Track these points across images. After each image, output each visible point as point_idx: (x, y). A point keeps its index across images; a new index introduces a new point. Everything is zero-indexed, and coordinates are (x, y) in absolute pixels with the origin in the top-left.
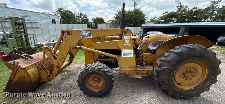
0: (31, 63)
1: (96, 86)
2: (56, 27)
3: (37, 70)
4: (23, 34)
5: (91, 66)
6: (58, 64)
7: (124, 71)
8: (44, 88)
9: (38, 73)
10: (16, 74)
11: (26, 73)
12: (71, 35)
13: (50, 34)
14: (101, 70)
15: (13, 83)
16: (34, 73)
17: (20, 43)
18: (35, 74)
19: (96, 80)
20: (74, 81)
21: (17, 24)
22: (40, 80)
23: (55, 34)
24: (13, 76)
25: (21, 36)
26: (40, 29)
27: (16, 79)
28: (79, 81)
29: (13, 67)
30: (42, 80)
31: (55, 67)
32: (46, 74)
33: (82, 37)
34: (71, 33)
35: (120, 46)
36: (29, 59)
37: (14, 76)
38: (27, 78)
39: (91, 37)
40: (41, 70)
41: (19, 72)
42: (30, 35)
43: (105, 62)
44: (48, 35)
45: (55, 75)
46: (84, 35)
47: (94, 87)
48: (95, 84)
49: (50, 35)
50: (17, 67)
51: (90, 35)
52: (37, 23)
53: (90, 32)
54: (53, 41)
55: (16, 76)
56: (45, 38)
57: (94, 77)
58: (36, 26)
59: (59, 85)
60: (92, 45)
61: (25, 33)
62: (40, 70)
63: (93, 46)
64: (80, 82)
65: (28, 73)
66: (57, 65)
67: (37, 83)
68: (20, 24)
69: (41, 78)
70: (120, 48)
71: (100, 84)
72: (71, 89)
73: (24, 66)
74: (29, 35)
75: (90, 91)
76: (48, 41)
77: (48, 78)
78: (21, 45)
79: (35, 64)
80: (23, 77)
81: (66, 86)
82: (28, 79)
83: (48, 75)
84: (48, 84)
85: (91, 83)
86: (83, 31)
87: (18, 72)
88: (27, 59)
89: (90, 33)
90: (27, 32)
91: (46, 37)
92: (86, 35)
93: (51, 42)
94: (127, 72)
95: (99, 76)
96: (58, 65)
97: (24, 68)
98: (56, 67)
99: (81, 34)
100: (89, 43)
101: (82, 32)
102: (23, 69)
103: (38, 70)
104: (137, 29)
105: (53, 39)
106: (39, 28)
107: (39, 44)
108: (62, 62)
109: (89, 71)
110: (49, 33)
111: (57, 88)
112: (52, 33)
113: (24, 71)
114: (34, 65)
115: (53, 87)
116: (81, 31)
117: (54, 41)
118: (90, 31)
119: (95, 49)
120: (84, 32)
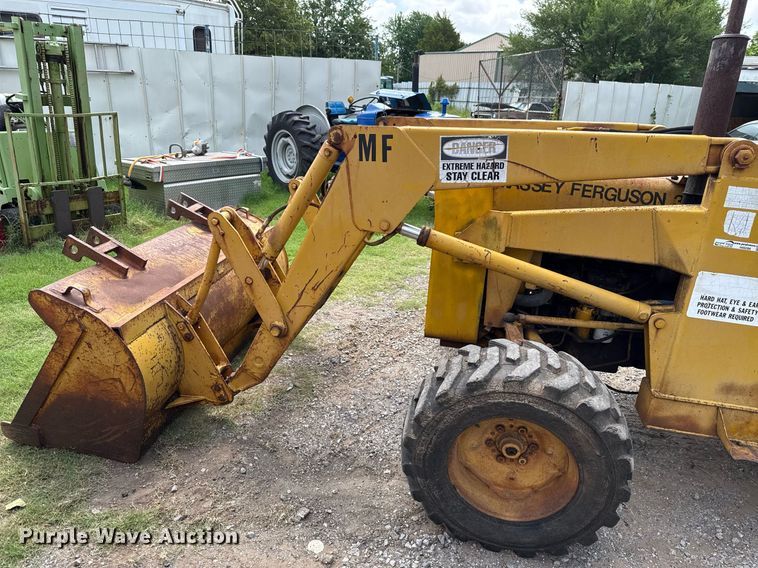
0: (141, 299)
1: (500, 479)
2: (216, 73)
3: (168, 341)
4: (68, 110)
5: (498, 367)
6: (286, 317)
7: (683, 411)
8: (193, 442)
9: (173, 356)
10: (74, 358)
11: (123, 358)
12: (385, 159)
13: (181, 110)
14: (568, 404)
15: (52, 398)
16: (159, 356)
17: (53, 160)
18: (162, 362)
19: (512, 451)
20: (349, 418)
21: (49, 58)
22: (177, 394)
23: (206, 107)
24: (57, 365)
25: (60, 123)
26: (136, 82)
27: (67, 383)
28: (417, 442)
29: (62, 315)
30: (188, 393)
31: (266, 334)
32: (209, 363)
33: (443, 174)
34: (386, 148)
35: (684, 250)
36: (130, 275)
37: (65, 366)
38: (128, 382)
39: (503, 179)
40: (188, 338)
41: (90, 347)
42: (100, 116)
43: (547, 331)
44: (174, 113)
45: (257, 373)
46: (458, 166)
47: (487, 485)
48: (498, 471)
49: (182, 115)
50: (85, 321)
51: (494, 166)
52: (122, 49)
53: (499, 148)
54: (199, 150)
55: (74, 367)
56: (156, 129)
57: (500, 427)
58: (120, 62)
59: (269, 432)
60: (491, 223)
61: (78, 108)
62: (182, 338)
63: (498, 229)
64: (420, 449)
65: (132, 358)
66: (280, 324)
67: (163, 408)
68: (60, 60)
69: (184, 386)
70: (679, 261)
71: (532, 475)
72: (338, 466)
73: (114, 318)
74: (95, 121)
75: (468, 509)
76: (176, 150)
77: (216, 388)
78: (53, 168)
79: (162, 303)
80: (106, 376)
81: (311, 446)
82: (128, 388)
83: (219, 368)
84: (214, 419)
85: (473, 459)
86: (458, 142)
87: (84, 344)
88: (124, 273)
89: (498, 157)
90: (88, 99)
91: (164, 122)
92: (470, 166)
93: (191, 160)
94: (704, 419)
95: (532, 427)
96: (285, 323)
97: (117, 330)
98: (276, 333)
99: (445, 157)
100: (469, 211)
101: (449, 145)
102: (111, 334)
103: (174, 337)
104: (675, 100)
105: (201, 143)
106: (132, 73)
107: (136, 168)
108: (308, 310)
109: (487, 395)
110: (179, 102)
111: (265, 448)
112: (191, 105)
113: (116, 344)
114: (159, 313)
115: (241, 441)
116: (445, 141)
117: (204, 151)
118: (503, 139)
119: (509, 251)
120: (463, 148)
